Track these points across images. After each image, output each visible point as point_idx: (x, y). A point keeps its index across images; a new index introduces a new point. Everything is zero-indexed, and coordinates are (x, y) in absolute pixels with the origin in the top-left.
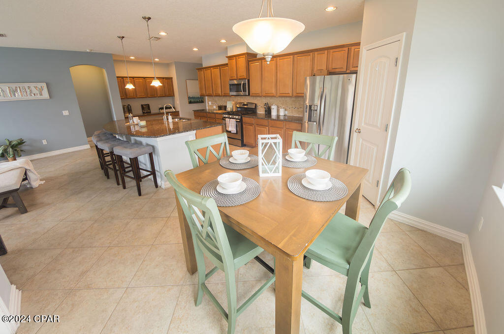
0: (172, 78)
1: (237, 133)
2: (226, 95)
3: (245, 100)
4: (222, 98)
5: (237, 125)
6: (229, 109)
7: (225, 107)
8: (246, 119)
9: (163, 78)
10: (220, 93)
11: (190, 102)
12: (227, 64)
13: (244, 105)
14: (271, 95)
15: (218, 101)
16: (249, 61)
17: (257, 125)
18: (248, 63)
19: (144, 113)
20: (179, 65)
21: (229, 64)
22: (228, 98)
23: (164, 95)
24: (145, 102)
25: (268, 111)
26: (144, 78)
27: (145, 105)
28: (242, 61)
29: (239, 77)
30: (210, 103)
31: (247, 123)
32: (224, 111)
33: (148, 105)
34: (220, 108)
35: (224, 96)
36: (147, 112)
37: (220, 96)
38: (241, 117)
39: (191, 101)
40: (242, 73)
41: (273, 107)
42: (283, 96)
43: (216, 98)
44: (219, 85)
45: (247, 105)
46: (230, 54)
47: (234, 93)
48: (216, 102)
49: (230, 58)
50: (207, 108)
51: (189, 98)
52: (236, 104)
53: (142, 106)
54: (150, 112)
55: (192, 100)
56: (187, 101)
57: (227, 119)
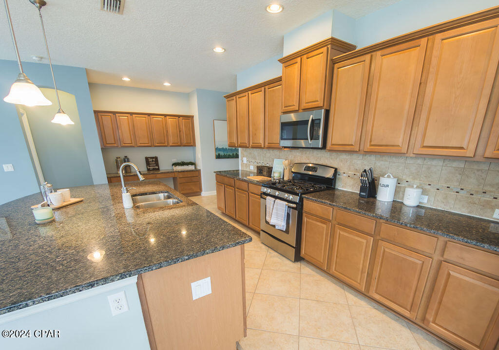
0: (193, 117)
1: (287, 231)
2: (271, 147)
3: (311, 158)
4: (265, 151)
5: (288, 215)
6: (276, 175)
7: (270, 170)
8: (311, 205)
9: (179, 116)
10: (261, 141)
11: (218, 157)
12: (279, 79)
13: (308, 169)
14: (393, 150)
15: (257, 158)
16: (334, 62)
17: (340, 224)
18: (332, 65)
19: (148, 170)
20: (203, 94)
21: (283, 79)
22: (276, 152)
23: (179, 144)
24: (151, 153)
25: (370, 188)
26: (149, 115)
27: (151, 158)
28: (316, 65)
29: (304, 105)
30: (245, 160)
31: (312, 215)
32: (266, 179)
33: (156, 158)
34: (260, 170)
35: (269, 148)
36: (154, 169)
37: (260, 148)
38: (301, 200)
39: (219, 154)
40: (314, 93)
41: (383, 181)
42: (430, 154)
43: (256, 152)
44: (262, 126)
45: (314, 169)
46: (288, 51)
47: (288, 143)
48: (255, 158)
49: (287, 61)
50: (240, 169)
51: (217, 149)
52: (292, 164)
53: (147, 159)
54: (158, 169)
55: (222, 153)
56: (213, 154)
57: (268, 198)
